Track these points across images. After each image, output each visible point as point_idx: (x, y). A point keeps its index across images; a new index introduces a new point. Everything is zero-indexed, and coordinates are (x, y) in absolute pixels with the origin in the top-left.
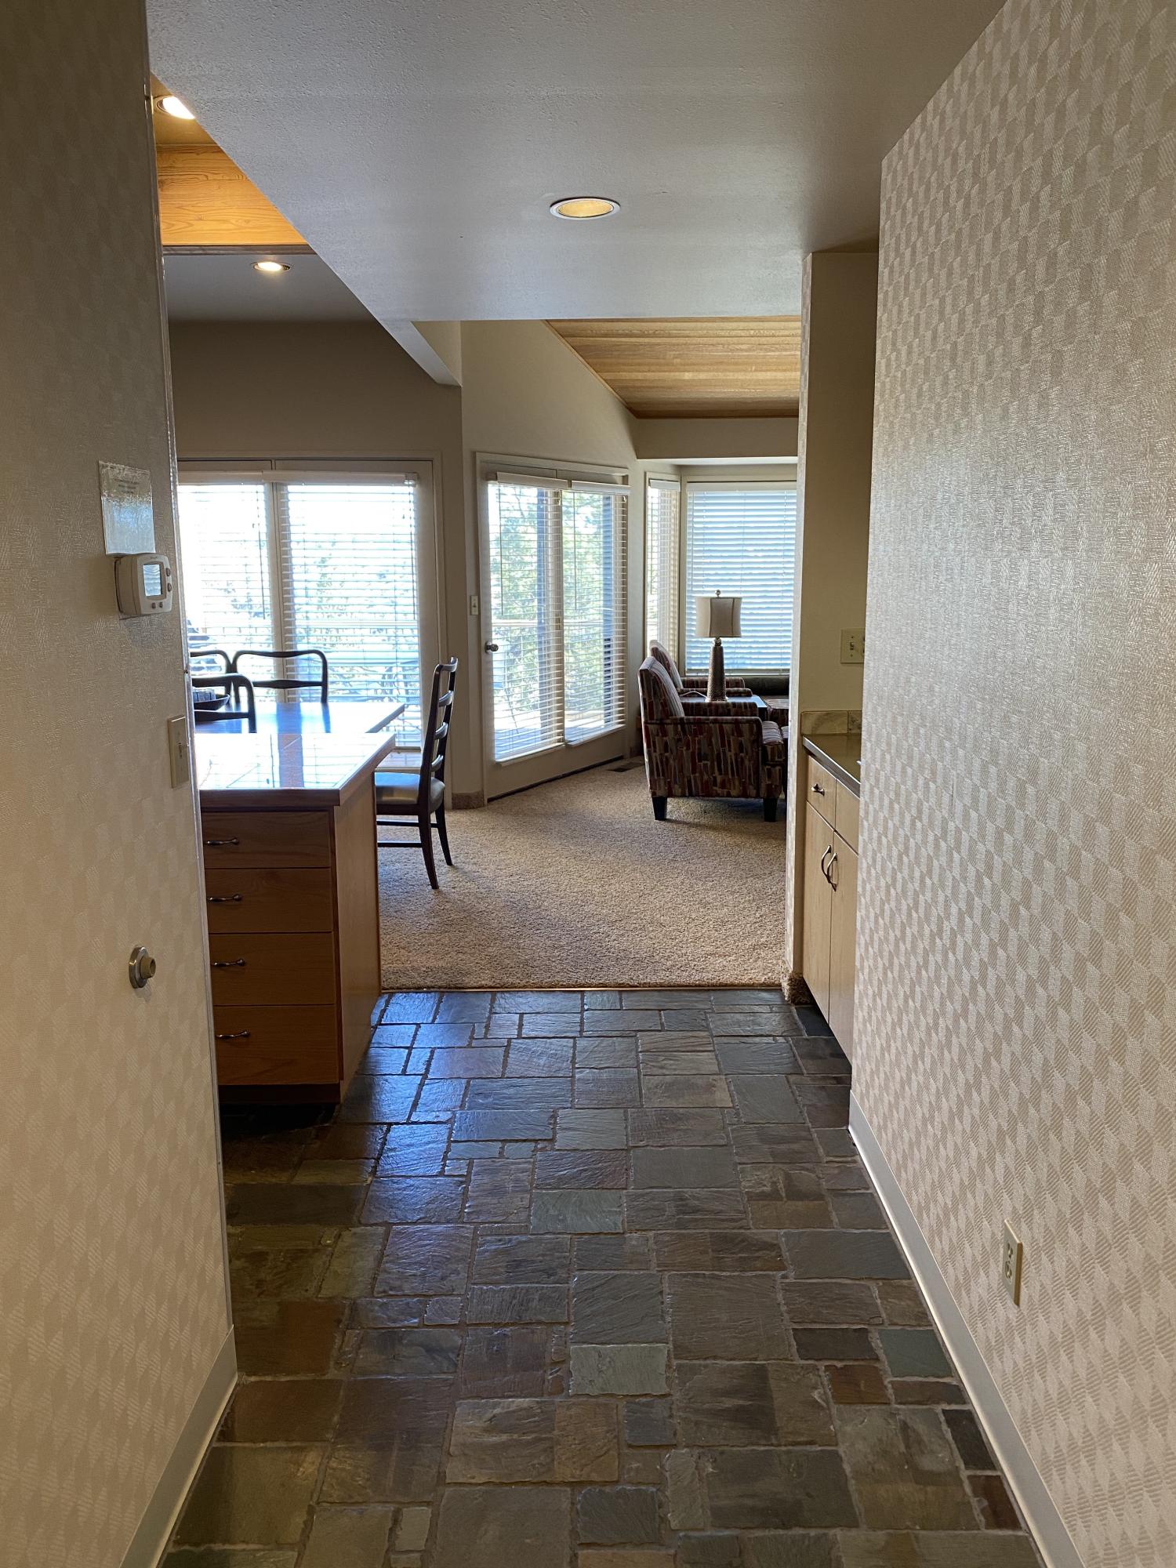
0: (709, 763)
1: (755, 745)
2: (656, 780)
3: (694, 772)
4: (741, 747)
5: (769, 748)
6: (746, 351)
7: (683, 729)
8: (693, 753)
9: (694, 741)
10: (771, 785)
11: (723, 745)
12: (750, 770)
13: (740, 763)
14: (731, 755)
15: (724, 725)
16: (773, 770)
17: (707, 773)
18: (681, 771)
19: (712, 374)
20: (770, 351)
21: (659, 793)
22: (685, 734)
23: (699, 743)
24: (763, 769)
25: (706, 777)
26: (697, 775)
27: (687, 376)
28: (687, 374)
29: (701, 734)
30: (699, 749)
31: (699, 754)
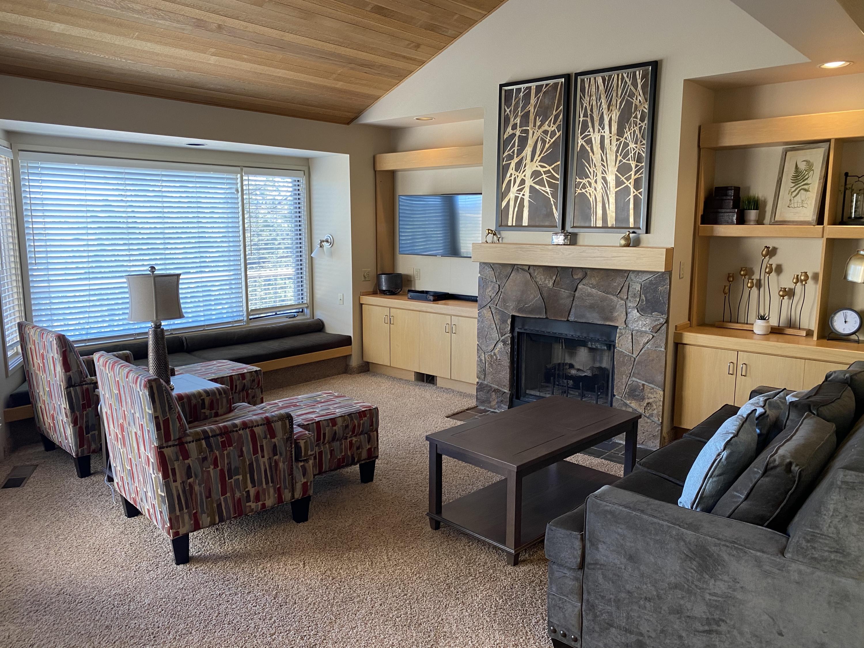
0: (240, 477)
1: (289, 442)
2: (177, 517)
3: (224, 493)
4: (275, 450)
5: (302, 443)
6: (138, 12)
7: (209, 445)
8: (222, 471)
9: (222, 456)
10: (307, 483)
11: (255, 452)
12: (284, 471)
13: (274, 467)
14: (264, 461)
15: (256, 429)
16: (307, 465)
17: (239, 490)
18: (209, 496)
19: (88, 31)
20: (163, 19)
21: (182, 531)
22: (211, 450)
23: (228, 455)
24: (297, 467)
25: (238, 495)
26: (228, 494)
27: (57, 27)
28: (58, 25)
29: (230, 445)
30: (229, 464)
31: (229, 470)
